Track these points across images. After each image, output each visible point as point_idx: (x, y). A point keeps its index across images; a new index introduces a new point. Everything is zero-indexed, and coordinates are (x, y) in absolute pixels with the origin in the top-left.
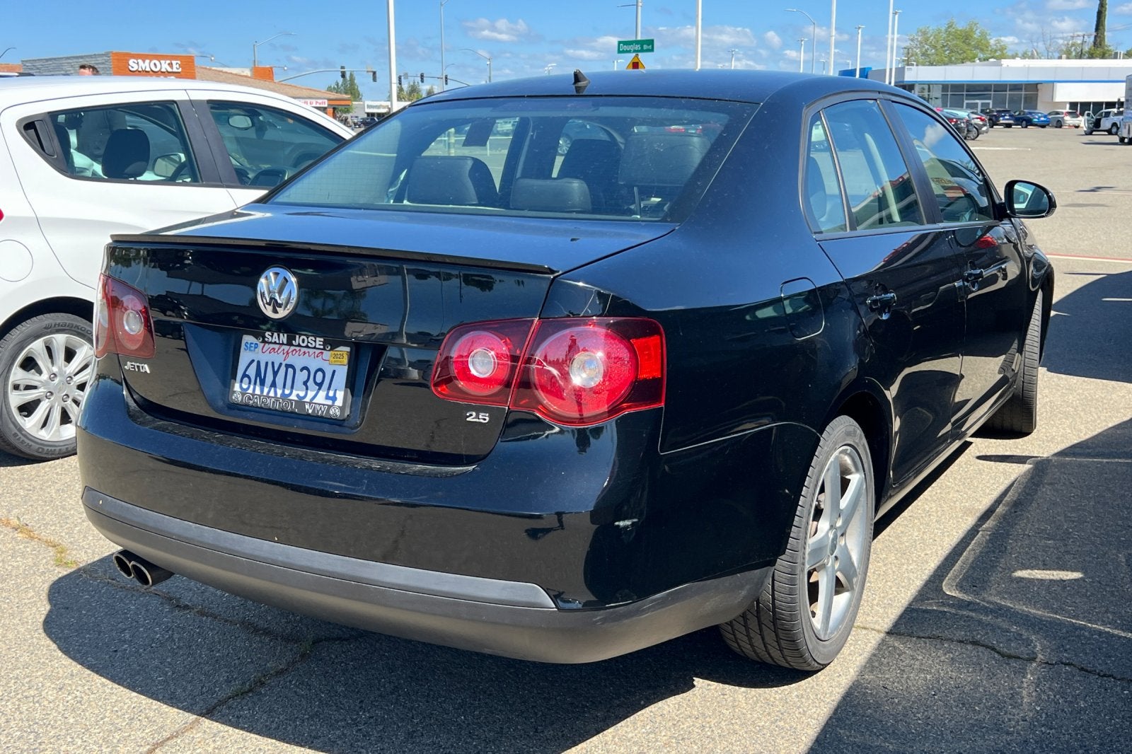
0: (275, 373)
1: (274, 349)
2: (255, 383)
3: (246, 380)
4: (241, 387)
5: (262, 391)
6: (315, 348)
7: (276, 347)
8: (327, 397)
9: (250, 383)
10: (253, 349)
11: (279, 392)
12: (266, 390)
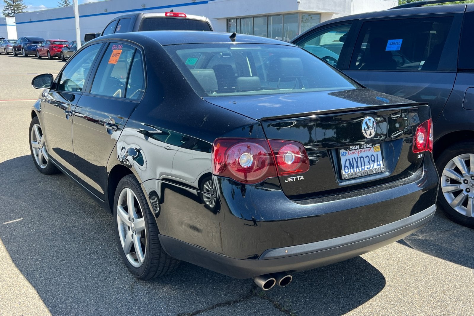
0: (357, 162)
1: (353, 152)
2: (350, 168)
3: (346, 168)
4: (345, 172)
5: (354, 171)
6: (369, 147)
7: (354, 151)
8: (378, 165)
9: (348, 169)
10: (345, 155)
11: (360, 169)
12: (355, 170)
